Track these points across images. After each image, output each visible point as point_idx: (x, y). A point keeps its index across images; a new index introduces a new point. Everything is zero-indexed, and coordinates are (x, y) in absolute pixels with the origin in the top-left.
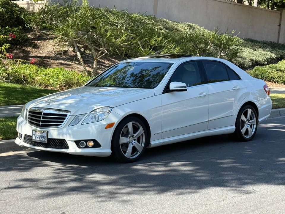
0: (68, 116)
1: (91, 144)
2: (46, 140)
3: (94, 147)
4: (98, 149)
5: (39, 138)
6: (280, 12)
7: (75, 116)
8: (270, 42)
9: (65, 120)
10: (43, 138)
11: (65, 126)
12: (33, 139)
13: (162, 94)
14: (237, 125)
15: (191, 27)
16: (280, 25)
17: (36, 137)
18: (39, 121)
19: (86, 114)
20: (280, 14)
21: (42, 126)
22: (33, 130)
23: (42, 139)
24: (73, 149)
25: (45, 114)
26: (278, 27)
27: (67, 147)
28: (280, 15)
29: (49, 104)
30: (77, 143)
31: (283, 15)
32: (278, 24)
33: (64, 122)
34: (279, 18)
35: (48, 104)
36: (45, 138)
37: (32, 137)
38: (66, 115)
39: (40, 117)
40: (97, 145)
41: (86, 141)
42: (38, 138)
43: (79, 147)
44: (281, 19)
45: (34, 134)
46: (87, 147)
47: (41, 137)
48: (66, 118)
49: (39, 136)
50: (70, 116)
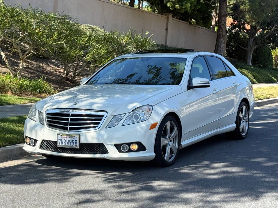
0: (105, 117)
1: (135, 147)
2: (78, 145)
3: (138, 150)
4: (144, 153)
5: (68, 143)
6: (166, 17)
7: (113, 116)
8: (161, 44)
9: (101, 122)
10: (74, 143)
11: (102, 128)
12: (58, 144)
13: (187, 90)
14: (236, 123)
15: (93, 29)
16: (167, 29)
17: (62, 143)
18: (67, 124)
19: (126, 114)
20: (167, 18)
21: (71, 129)
22: (58, 134)
23: (72, 144)
24: (113, 154)
25: (73, 115)
26: (165, 31)
27: (105, 152)
28: (167, 20)
29: (76, 104)
30: (118, 147)
31: (169, 19)
32: (165, 28)
33: (100, 124)
34: (166, 22)
35: (74, 104)
36: (76, 143)
37: (56, 142)
38: (102, 116)
39: (67, 120)
40: (141, 148)
41: (129, 144)
42: (66, 143)
43: (120, 151)
44: (167, 24)
45: (59, 139)
46: (130, 151)
47: (70, 141)
48: (102, 119)
49: (68, 141)
50: (107, 116)
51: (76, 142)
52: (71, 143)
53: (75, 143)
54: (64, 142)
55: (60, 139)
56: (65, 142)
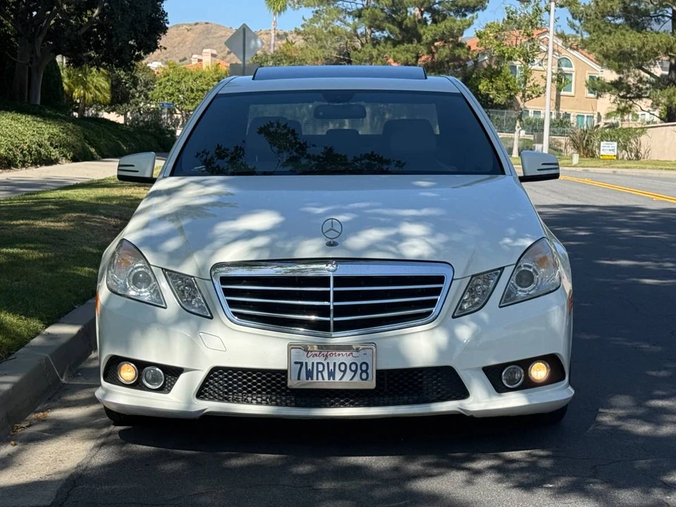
0: (447, 282)
2: (372, 378)
5: (332, 374)
7: (468, 279)
9: (440, 298)
10: (355, 372)
11: (444, 317)
12: (293, 379)
17: (309, 374)
18: (325, 311)
19: (504, 268)
21: (342, 327)
22: (291, 348)
23: (349, 375)
25: (340, 281)
29: (335, 244)
33: (439, 305)
35: (329, 244)
36: (366, 371)
37: (283, 373)
38: (440, 279)
39: (325, 296)
41: (526, 364)
42: (326, 374)
43: (500, 388)
45: (296, 363)
46: (529, 385)
47: (343, 367)
48: (441, 288)
49: (331, 367)
50: (453, 279)
51: (364, 367)
52: (344, 372)
53: (359, 371)
54: (318, 372)
55: (301, 363)
56: (321, 372)
